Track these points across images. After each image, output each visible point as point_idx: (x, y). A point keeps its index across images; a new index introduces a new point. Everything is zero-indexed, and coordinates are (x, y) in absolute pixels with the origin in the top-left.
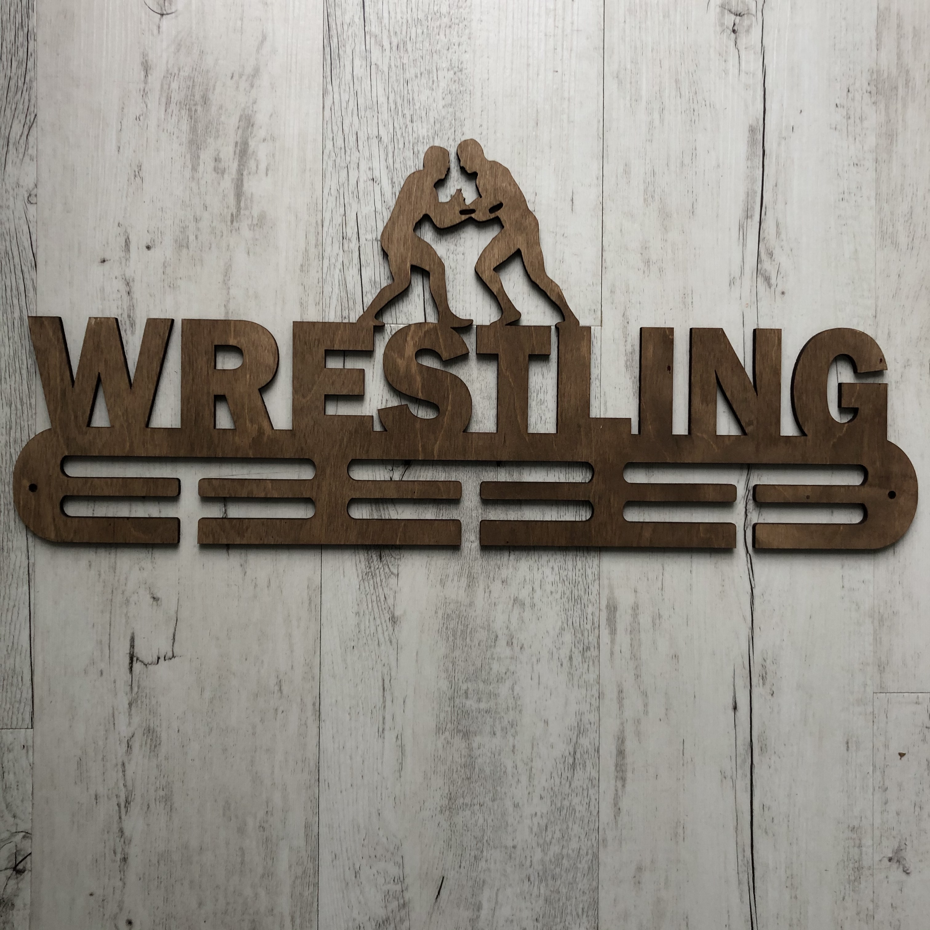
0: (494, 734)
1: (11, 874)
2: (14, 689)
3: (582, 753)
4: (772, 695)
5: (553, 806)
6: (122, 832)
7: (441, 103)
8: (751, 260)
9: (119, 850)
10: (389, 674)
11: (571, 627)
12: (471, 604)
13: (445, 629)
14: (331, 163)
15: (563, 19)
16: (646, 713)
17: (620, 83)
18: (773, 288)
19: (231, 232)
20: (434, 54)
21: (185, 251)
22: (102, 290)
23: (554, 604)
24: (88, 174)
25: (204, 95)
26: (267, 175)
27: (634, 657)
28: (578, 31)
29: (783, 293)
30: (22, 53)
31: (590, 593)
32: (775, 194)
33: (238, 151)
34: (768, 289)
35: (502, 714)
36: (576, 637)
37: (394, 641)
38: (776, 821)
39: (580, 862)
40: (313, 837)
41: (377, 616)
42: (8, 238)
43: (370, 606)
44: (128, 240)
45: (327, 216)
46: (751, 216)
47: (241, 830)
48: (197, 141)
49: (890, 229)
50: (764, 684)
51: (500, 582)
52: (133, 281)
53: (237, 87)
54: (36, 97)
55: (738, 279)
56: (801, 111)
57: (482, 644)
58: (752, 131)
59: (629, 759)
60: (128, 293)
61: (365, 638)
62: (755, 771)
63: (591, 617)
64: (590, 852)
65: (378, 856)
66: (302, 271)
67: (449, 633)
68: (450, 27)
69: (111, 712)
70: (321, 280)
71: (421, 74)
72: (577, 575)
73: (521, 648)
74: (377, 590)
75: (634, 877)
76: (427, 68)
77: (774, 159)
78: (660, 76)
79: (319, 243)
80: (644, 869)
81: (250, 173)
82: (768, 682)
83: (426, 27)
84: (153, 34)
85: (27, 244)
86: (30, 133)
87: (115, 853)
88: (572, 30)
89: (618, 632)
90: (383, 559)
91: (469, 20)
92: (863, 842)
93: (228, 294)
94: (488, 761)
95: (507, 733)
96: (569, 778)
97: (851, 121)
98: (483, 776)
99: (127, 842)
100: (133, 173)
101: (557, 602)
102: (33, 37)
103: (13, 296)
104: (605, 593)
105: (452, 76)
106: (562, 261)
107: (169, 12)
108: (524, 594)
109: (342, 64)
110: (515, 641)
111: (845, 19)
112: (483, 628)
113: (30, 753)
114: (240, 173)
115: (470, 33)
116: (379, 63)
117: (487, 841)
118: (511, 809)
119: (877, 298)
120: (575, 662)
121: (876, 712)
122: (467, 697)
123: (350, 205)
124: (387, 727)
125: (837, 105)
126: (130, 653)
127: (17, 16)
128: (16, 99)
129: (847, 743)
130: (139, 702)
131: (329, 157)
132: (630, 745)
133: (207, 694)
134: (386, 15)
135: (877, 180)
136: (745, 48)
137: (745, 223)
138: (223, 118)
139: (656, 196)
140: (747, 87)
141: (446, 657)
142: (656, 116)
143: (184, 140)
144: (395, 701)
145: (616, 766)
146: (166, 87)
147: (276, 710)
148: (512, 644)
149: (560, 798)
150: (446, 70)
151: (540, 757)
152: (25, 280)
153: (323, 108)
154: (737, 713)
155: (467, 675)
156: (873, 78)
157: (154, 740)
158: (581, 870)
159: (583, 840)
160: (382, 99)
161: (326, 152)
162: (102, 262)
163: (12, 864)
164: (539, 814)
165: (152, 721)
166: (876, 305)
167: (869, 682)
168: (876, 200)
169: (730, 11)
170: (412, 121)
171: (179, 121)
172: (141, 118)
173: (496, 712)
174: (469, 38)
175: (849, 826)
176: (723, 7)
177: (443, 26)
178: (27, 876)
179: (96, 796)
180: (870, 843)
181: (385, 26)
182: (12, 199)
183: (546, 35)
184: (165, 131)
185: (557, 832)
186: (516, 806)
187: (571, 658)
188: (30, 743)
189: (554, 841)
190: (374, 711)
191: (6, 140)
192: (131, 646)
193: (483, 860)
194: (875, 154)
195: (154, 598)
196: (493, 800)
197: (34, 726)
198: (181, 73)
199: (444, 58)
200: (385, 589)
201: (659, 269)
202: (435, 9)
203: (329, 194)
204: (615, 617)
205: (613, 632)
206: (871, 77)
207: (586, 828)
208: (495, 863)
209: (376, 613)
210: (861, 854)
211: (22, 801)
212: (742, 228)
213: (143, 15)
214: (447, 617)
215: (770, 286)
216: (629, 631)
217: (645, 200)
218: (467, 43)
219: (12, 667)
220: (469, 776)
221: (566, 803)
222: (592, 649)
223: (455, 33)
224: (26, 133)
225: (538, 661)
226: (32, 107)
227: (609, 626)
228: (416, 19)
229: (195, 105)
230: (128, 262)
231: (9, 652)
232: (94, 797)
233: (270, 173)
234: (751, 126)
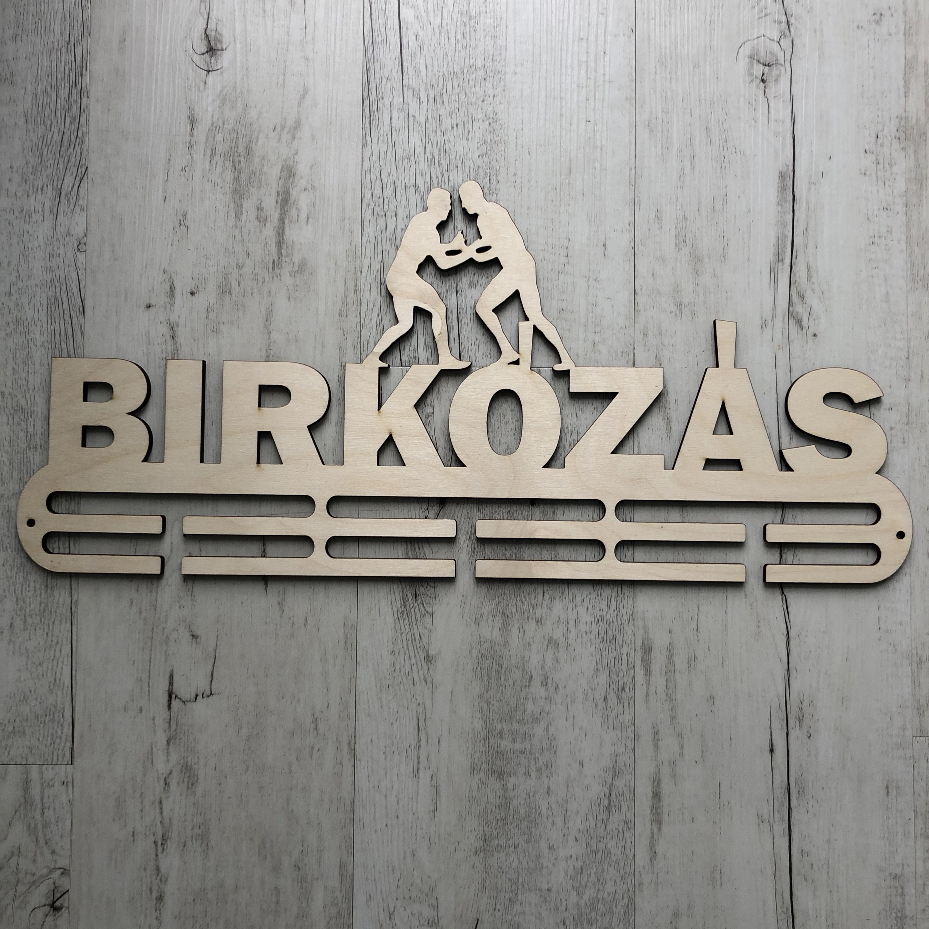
0: (529, 775)
1: (49, 911)
2: (55, 725)
3: (618, 795)
4: (809, 737)
5: (589, 849)
6: (158, 870)
7: (477, 153)
8: (783, 303)
9: (155, 888)
10: (424, 714)
11: (606, 668)
12: (506, 643)
13: (479, 668)
14: (369, 212)
15: (595, 71)
16: (682, 755)
17: (651, 131)
18: (804, 330)
19: (273, 278)
20: (470, 106)
21: (227, 297)
22: (148, 334)
23: (589, 644)
24: (135, 223)
25: (247, 146)
26: (307, 223)
27: (670, 698)
28: (609, 81)
29: (815, 335)
30: (75, 109)
31: (625, 635)
32: (806, 239)
33: (279, 200)
34: (800, 331)
35: (537, 755)
36: (611, 678)
37: (429, 680)
38: (815, 867)
39: (616, 906)
40: (348, 877)
41: (412, 654)
42: (58, 285)
43: (405, 644)
44: (172, 286)
45: (366, 262)
46: (783, 259)
47: (276, 870)
48: (240, 191)
49: (922, 272)
50: (801, 726)
51: (535, 623)
52: (178, 325)
53: (280, 139)
54: (88, 151)
55: (770, 322)
56: (830, 157)
57: (516, 684)
58: (782, 177)
59: (665, 801)
60: (173, 337)
61: (400, 677)
62: (794, 814)
63: (626, 658)
64: (625, 896)
65: (412, 898)
66: (340, 315)
67: (484, 672)
68: (485, 79)
69: (150, 749)
70: (359, 324)
71: (457, 125)
72: (612, 615)
73: (556, 689)
74: (412, 629)
75: (671, 923)
76: (463, 119)
77: (804, 204)
78: (690, 124)
79: (357, 288)
80: (680, 915)
81: (291, 222)
82: (804, 724)
83: (462, 80)
84: (199, 90)
85: (76, 290)
86: (81, 185)
87: (151, 890)
88: (604, 81)
89: (653, 672)
90: (418, 598)
91: (503, 72)
92: (906, 890)
93: (269, 338)
94: (523, 802)
95: (541, 774)
96: (605, 821)
97: (881, 166)
98: (518, 817)
99: (164, 880)
100: (179, 221)
101: (591, 642)
102: (85, 94)
103: (62, 340)
104: (640, 634)
105: (487, 127)
106: (595, 305)
107: (215, 68)
108: (558, 634)
109: (380, 116)
110: (549, 682)
111: (872, 67)
112: (517, 667)
113: (70, 788)
114: (282, 221)
115: (504, 85)
116: (417, 115)
117: (522, 883)
118: (546, 851)
119: (909, 340)
120: (610, 703)
121: (916, 756)
122: (501, 738)
123: (388, 252)
124: (422, 767)
125: (866, 151)
126: (169, 691)
127: (71, 74)
128: (69, 153)
129: (887, 788)
130: (177, 739)
131: (368, 205)
132: (666, 787)
133: (245, 732)
134: (423, 69)
135: (908, 224)
136: (775, 97)
137: (776, 267)
138: (265, 169)
139: (687, 241)
140: (776, 134)
141: (481, 696)
142: (687, 162)
143: (228, 190)
144: (429, 741)
145: (652, 808)
146: (210, 139)
147: (312, 748)
148: (547, 684)
149: (595, 840)
150: (481, 120)
151: (575, 799)
152: (74, 325)
153: (362, 158)
154: (774, 756)
155: (501, 715)
156: (902, 124)
157: (192, 776)
158: (617, 915)
159: (618, 884)
160: (419, 150)
161: (365, 200)
162: (147, 307)
163: (50, 901)
164: (574, 857)
165: (190, 758)
166: (908, 347)
167: (908, 726)
168: (907, 243)
169: (758, 61)
170: (448, 171)
171: (223, 172)
172: (187, 169)
173: (530, 753)
174: (504, 90)
175: (891, 874)
176: (751, 57)
177: (479, 78)
178: (64, 913)
179: (134, 833)
180: (913, 892)
181: (422, 79)
182: (62, 248)
183: (578, 86)
184: (210, 181)
185: (593, 875)
186: (551, 848)
187: (606, 699)
188: (70, 779)
189: (589, 884)
190: (409, 750)
191: (58, 192)
192: (170, 684)
193: (518, 903)
194: (905, 198)
195: (193, 636)
196: (529, 842)
197: (75, 762)
198: (226, 126)
199: (479, 109)
200: (420, 628)
201: (691, 312)
202: (471, 63)
203: (368, 241)
204: (650, 658)
205: (648, 673)
206: (900, 123)
207: (622, 872)
208: (530, 906)
209: (411, 652)
210: (904, 903)
211: (61, 837)
212: (773, 272)
213: (190, 71)
214: (482, 656)
215: (801, 327)
216: (664, 671)
217: (676, 244)
218: (502, 95)
219: (54, 703)
220: (504, 816)
221: (602, 846)
222: (627, 690)
223: (490, 85)
224: (77, 184)
225: (573, 701)
226: (84, 160)
227: (645, 667)
228: (452, 73)
229: (239, 156)
230: (172, 307)
231: (52, 687)
232: (131, 834)
233: (310, 221)
234: (781, 172)
